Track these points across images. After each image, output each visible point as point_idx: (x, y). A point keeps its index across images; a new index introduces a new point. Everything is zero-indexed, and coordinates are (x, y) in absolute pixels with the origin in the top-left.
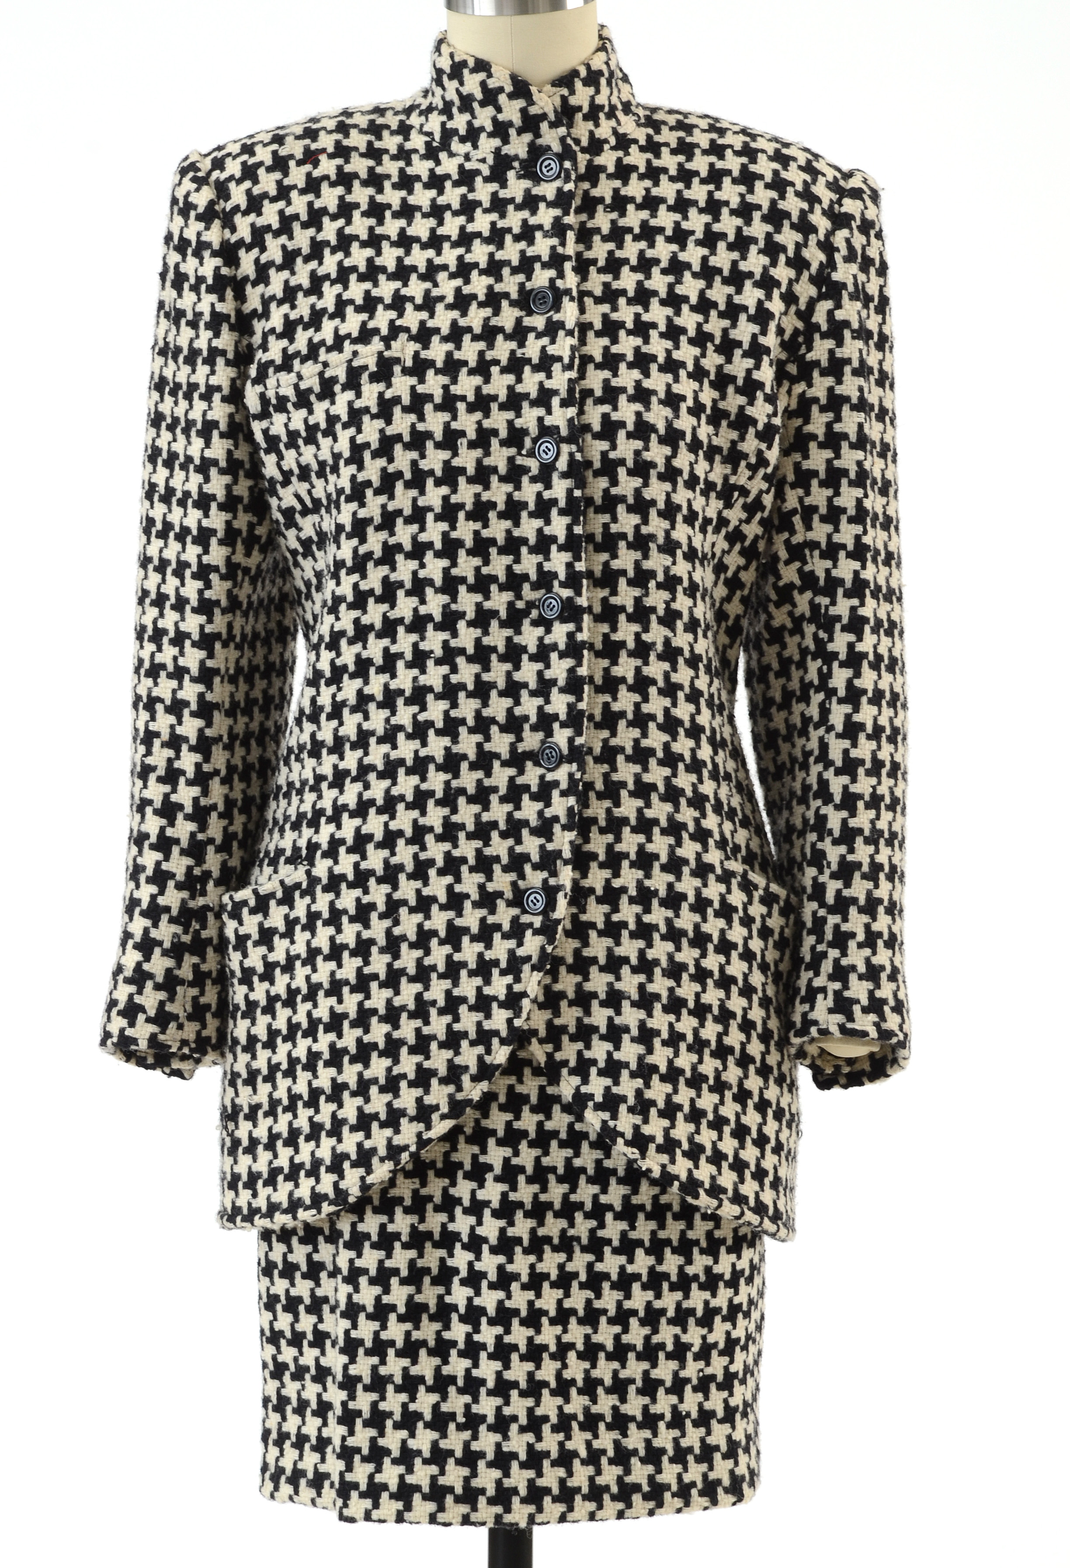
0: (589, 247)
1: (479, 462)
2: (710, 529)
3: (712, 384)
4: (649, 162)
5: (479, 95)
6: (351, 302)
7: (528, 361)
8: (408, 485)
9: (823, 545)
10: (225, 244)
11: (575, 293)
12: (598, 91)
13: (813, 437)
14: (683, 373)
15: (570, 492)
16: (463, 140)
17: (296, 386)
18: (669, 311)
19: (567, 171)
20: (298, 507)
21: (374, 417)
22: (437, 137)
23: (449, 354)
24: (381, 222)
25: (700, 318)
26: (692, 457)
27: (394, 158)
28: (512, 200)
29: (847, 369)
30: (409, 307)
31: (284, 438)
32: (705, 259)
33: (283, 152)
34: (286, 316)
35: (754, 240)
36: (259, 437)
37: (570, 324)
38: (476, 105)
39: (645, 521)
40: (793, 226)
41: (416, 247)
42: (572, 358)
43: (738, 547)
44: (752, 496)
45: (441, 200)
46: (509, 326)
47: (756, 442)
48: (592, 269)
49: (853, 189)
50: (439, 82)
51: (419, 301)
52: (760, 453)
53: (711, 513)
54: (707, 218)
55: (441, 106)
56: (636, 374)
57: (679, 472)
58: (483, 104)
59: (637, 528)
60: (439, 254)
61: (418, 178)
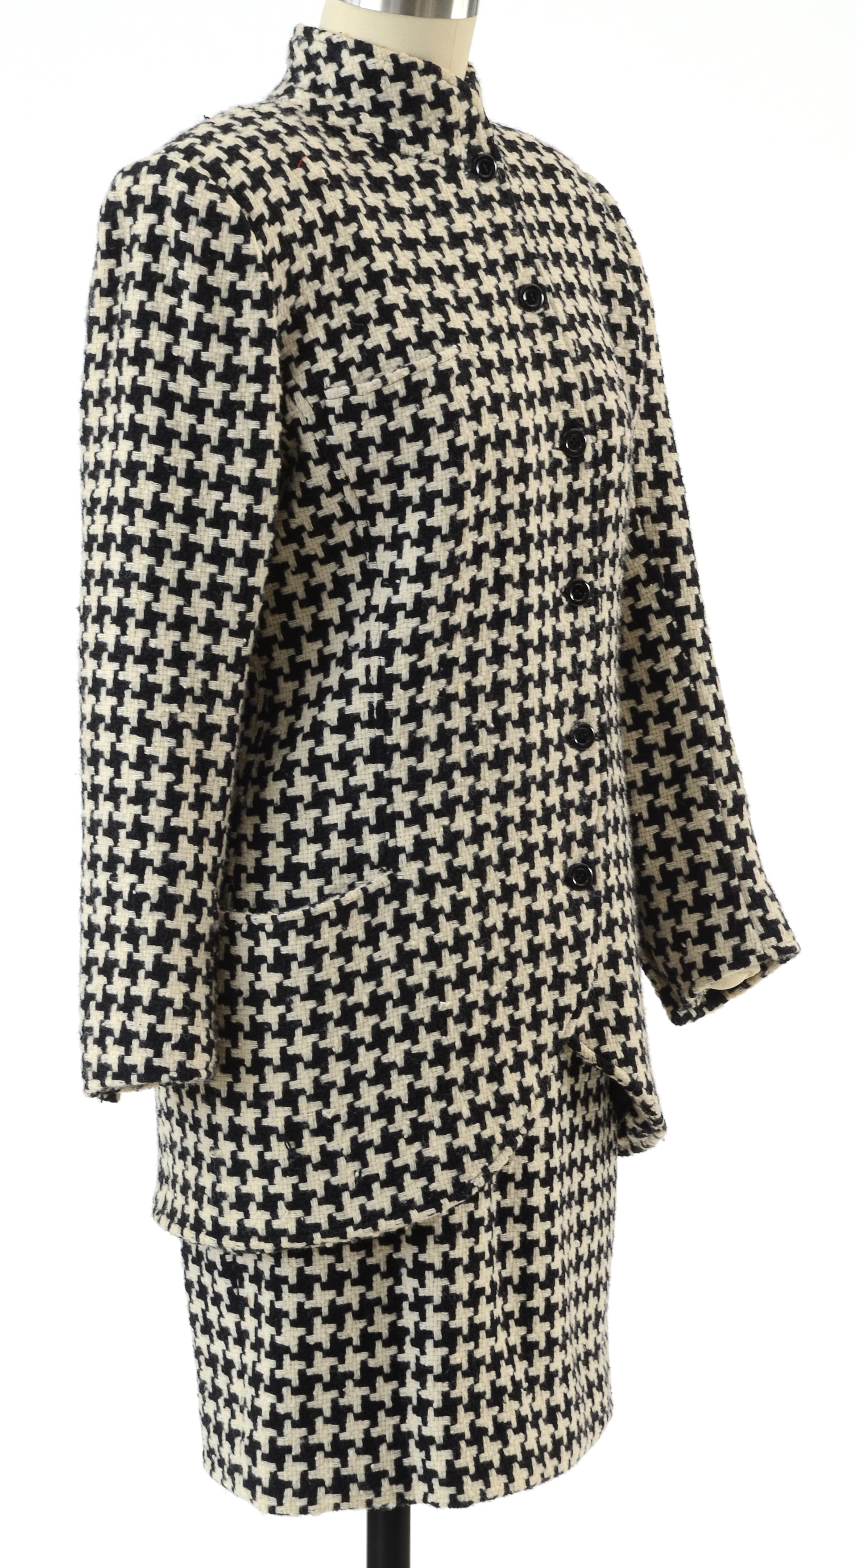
0: (537, 243)
5: (429, 97)
6: (396, 306)
7: (544, 357)
11: (553, 289)
16: (411, 141)
19: (501, 171)
23: (499, 354)
27: (351, 160)
28: (472, 200)
30: (449, 309)
33: (270, 156)
34: (327, 326)
36: (311, 448)
38: (424, 107)
46: (520, 324)
48: (549, 264)
51: (453, 302)
55: (368, 107)
58: (432, 106)
61: (384, 180)
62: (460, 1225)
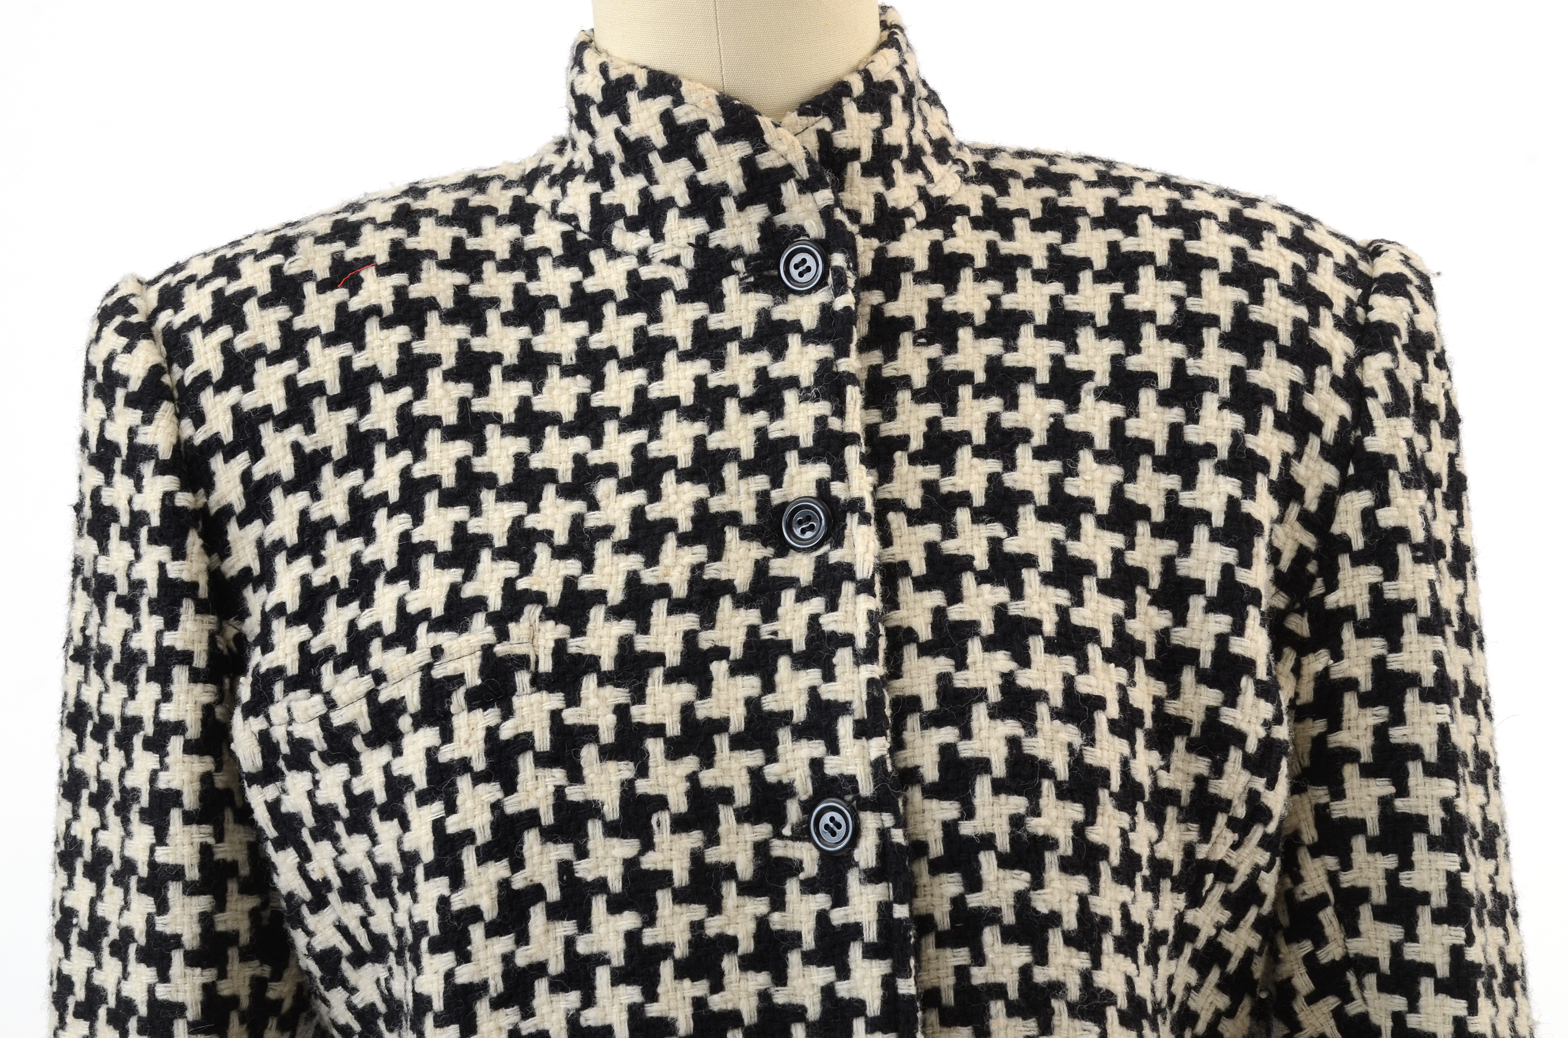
0: (890, 415)
1: (697, 857)
2: (1163, 951)
3: (1152, 669)
4: (992, 247)
5: (659, 140)
6: (429, 547)
7: (786, 647)
8: (555, 913)
9: (1385, 965)
10: (182, 448)
11: (869, 508)
12: (887, 121)
13: (1351, 755)
14: (1094, 652)
15: (884, 909)
16: (633, 225)
17: (325, 721)
18: (1057, 530)
19: (839, 274)
20: (346, 949)
21: (479, 779)
22: (585, 222)
23: (626, 643)
24: (482, 389)
25: (1117, 540)
26: (1124, 819)
27: (505, 266)
28: (735, 333)
29: (1410, 622)
30: (542, 551)
31: (309, 820)
32: (1117, 426)
33: (292, 268)
34: (305, 580)
35: (1210, 384)
36: (262, 816)
37: (864, 569)
38: (654, 158)
39: (1041, 957)
40: (1283, 353)
41: (552, 434)
42: (873, 638)
43: (1214, 975)
44: (1240, 878)
45: (597, 341)
46: (742, 579)
47: (1245, 777)
48: (900, 457)
49: (1386, 277)
50: (582, 121)
51: (561, 538)
52: (1253, 797)
53: (1165, 921)
54: (1115, 347)
55: (589, 165)
56: (1002, 661)
57: (1102, 852)
58: (668, 155)
59: (1025, 972)
60: (597, 443)
61: (551, 301)
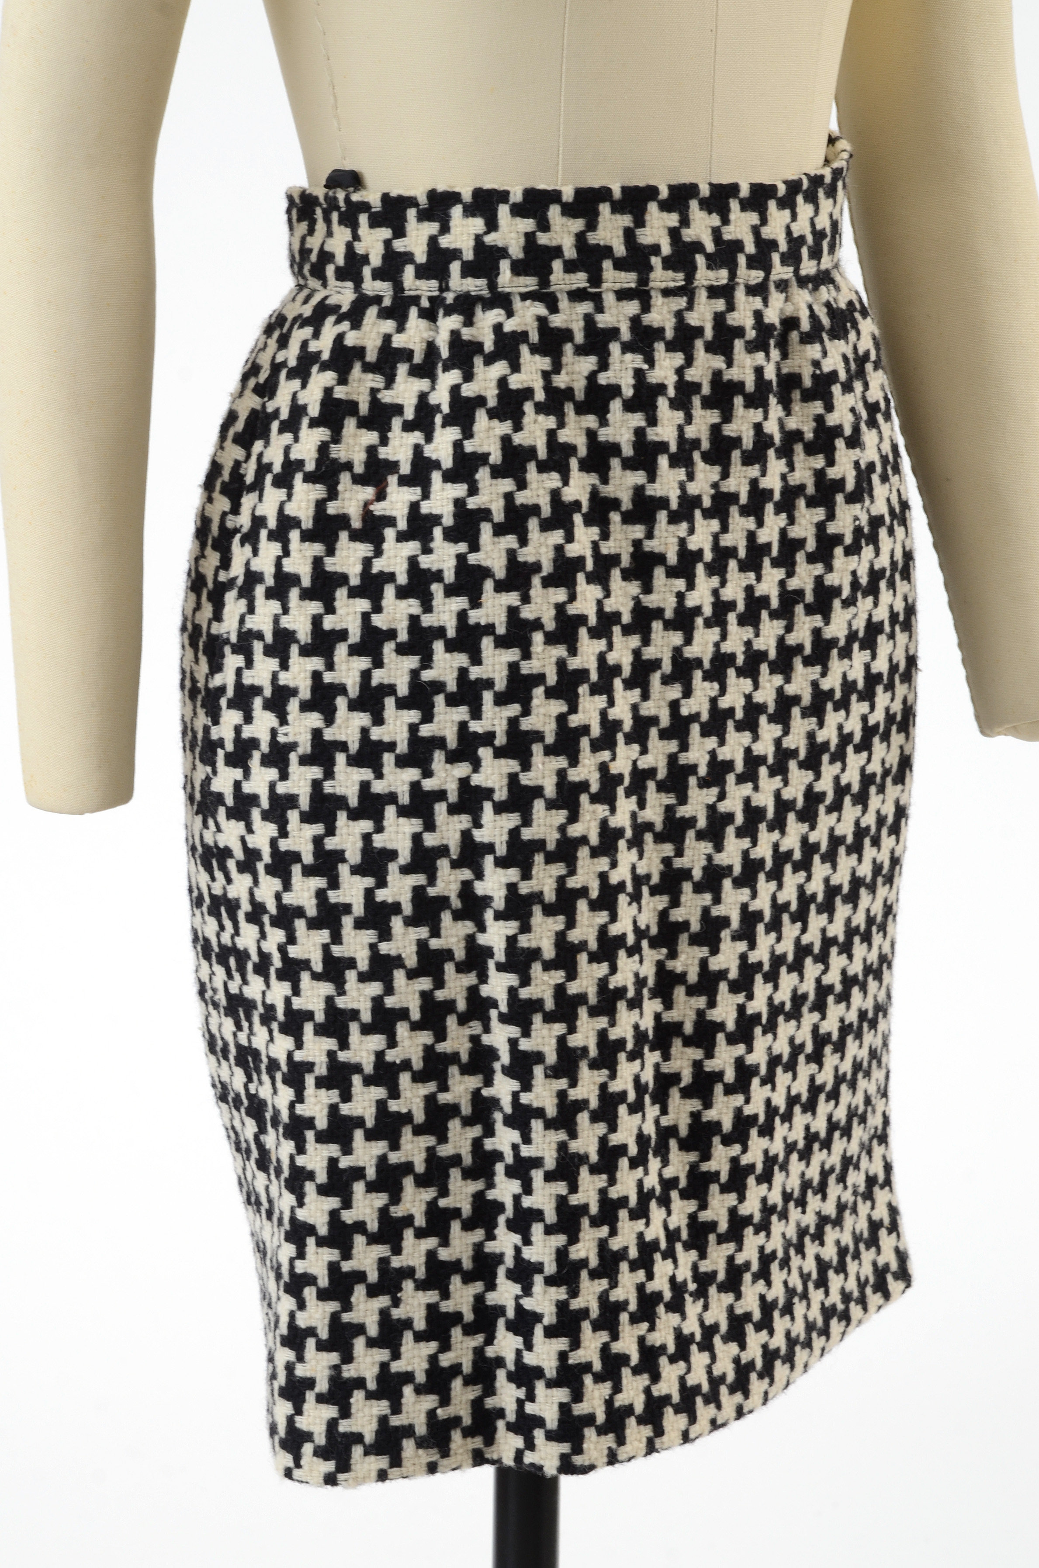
62: (585, 1050)
